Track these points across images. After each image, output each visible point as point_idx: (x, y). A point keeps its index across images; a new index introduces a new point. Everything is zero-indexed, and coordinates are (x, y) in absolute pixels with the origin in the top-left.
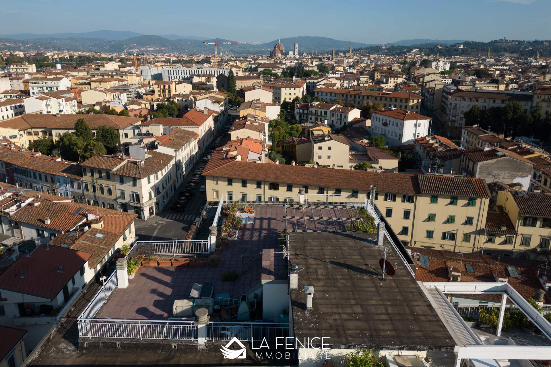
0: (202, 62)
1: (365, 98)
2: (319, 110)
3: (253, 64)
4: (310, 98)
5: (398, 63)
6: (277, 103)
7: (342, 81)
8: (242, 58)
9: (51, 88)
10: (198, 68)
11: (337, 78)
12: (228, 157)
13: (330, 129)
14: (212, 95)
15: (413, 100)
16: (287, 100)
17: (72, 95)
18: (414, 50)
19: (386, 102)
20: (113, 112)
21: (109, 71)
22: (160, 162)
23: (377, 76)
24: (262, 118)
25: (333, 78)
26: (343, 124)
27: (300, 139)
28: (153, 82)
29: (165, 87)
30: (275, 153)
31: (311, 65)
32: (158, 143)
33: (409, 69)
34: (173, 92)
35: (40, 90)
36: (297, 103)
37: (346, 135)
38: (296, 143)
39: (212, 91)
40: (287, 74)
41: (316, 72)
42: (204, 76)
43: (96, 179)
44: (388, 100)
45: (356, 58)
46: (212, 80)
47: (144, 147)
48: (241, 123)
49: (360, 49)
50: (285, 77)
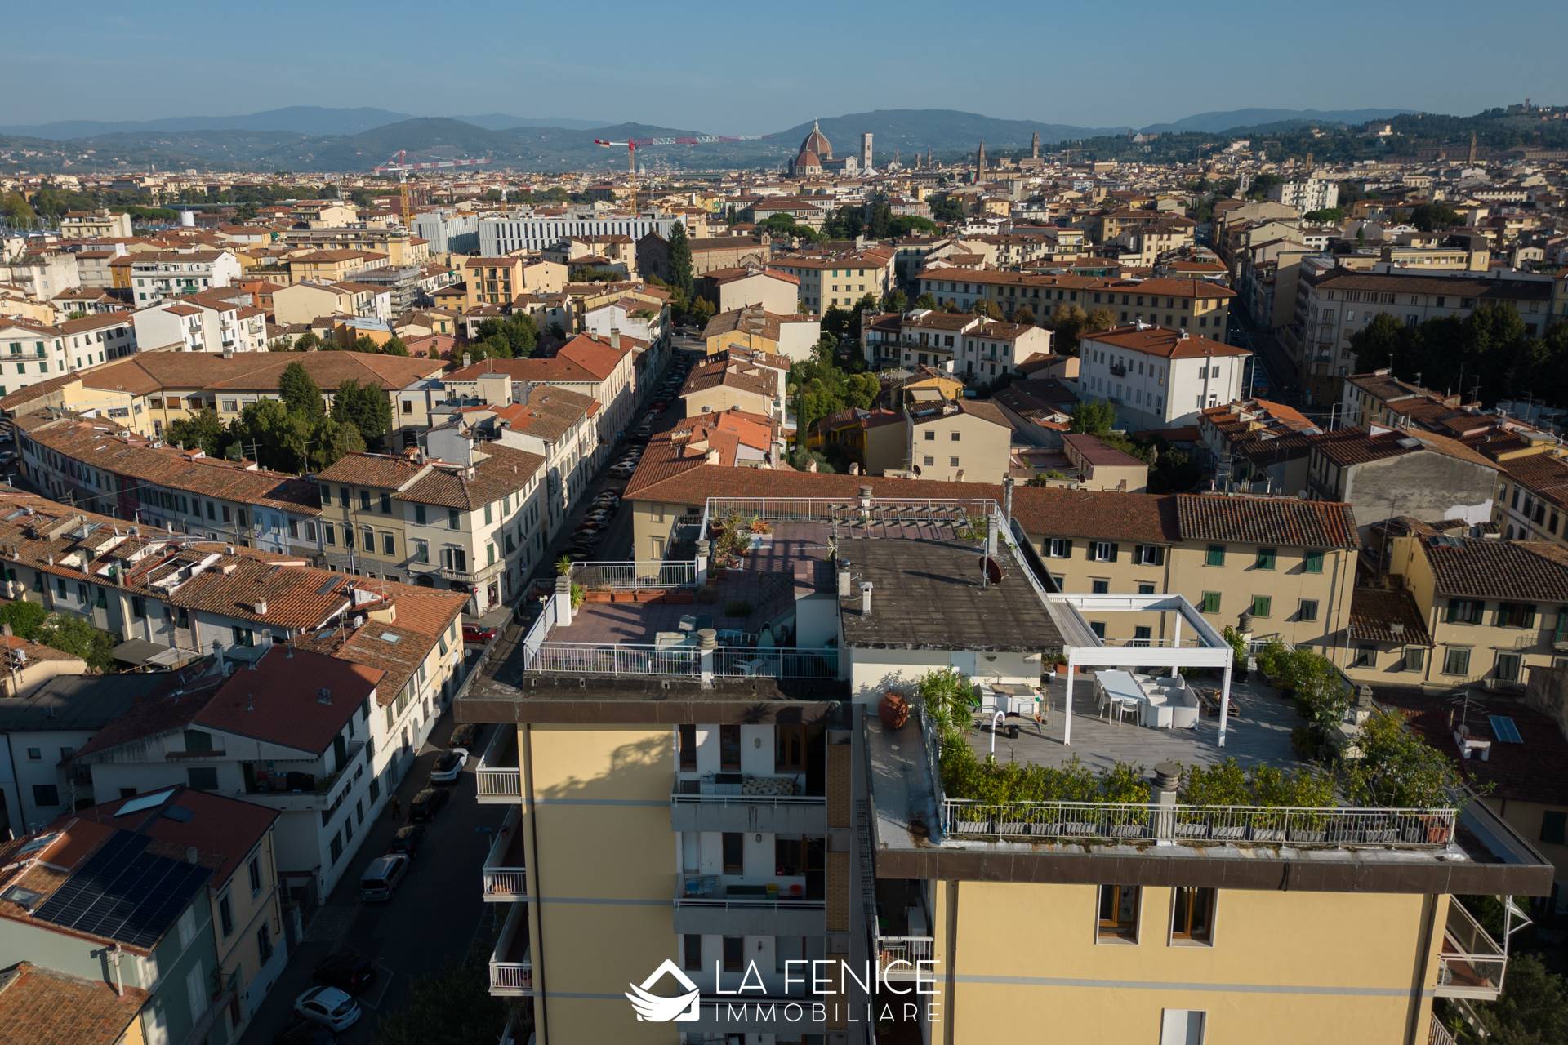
0: (590, 197)
1: (1067, 296)
2: (932, 333)
3: (737, 199)
4: (907, 298)
5: (1181, 186)
6: (811, 313)
7: (1002, 247)
8: (706, 180)
9: (191, 281)
10: (582, 218)
11: (987, 239)
12: (686, 454)
13: (960, 385)
14: (629, 294)
15: (1206, 300)
16: (841, 306)
17: (248, 300)
18: (1236, 146)
19: (1125, 308)
20: (366, 345)
21: (337, 230)
22: (513, 471)
23: (1111, 229)
24: (768, 356)
25: (976, 237)
26: (999, 371)
27: (875, 412)
28: (460, 260)
29: (495, 273)
30: (805, 452)
31: (912, 200)
32: (503, 424)
33: (1212, 205)
34: (518, 289)
35: (160, 288)
36: (867, 315)
37: (1005, 403)
38: (864, 424)
39: (625, 282)
40: (840, 229)
41: (925, 220)
42: (599, 239)
43: (355, 513)
44: (1133, 300)
45: (1052, 172)
46: (623, 253)
47: (465, 436)
48: (711, 371)
49: (1064, 145)
50: (832, 237)
